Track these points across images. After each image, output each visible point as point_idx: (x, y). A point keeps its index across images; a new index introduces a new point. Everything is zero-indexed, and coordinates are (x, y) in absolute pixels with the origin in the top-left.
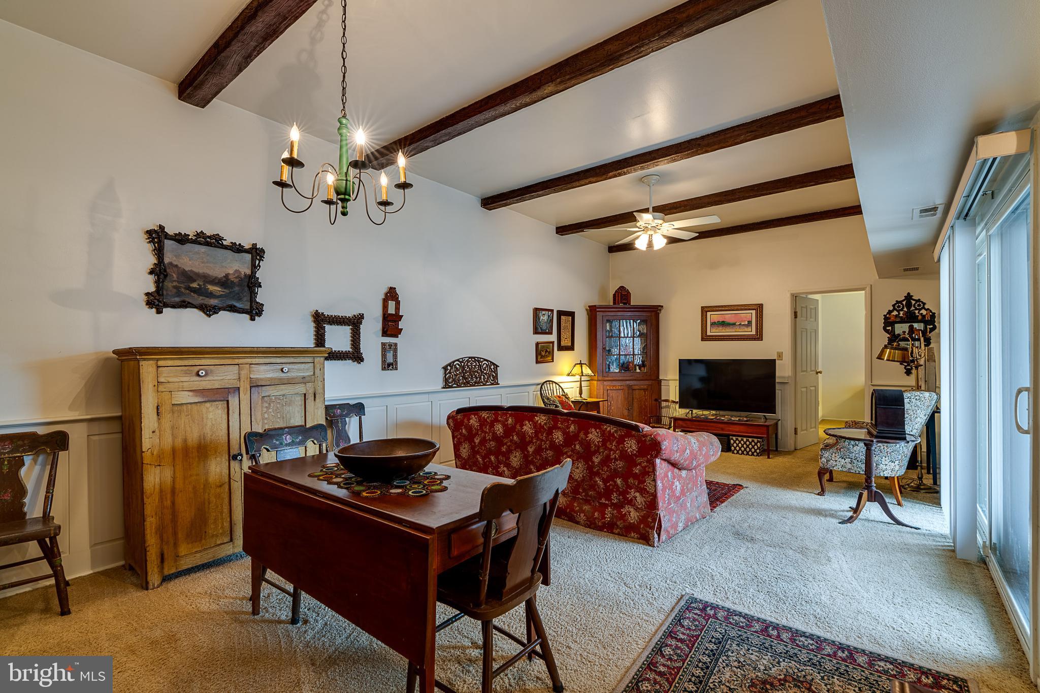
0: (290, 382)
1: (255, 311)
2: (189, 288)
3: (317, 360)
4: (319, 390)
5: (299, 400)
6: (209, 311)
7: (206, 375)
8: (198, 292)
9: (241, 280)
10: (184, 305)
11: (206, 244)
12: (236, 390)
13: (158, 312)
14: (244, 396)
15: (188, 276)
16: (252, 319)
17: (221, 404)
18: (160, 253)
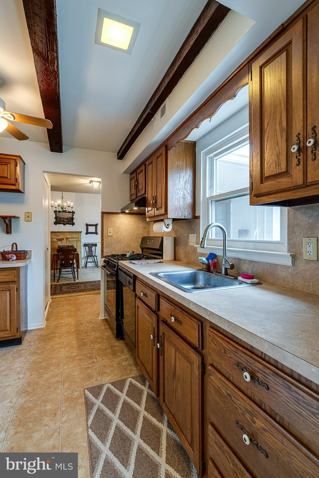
0: (74, 238)
1: (73, 224)
2: (61, 220)
3: (79, 234)
4: (80, 240)
5: (76, 242)
6: (64, 224)
7: (58, 236)
8: (63, 221)
9: (70, 218)
10: (60, 224)
11: (64, 212)
12: (64, 239)
13: (56, 225)
14: (65, 240)
15: (61, 218)
16: (73, 226)
17: (61, 241)
18: (56, 215)
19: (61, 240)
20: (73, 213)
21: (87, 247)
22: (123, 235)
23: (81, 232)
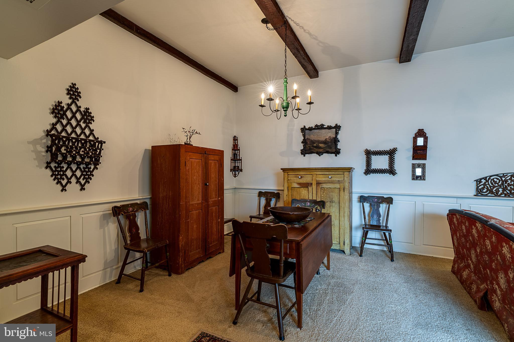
0: (332, 182)
1: (337, 152)
2: (313, 146)
3: (348, 173)
4: (348, 187)
5: (337, 191)
6: (320, 154)
7: (301, 178)
8: (316, 147)
9: (332, 140)
10: (312, 153)
11: (318, 129)
12: (312, 184)
13: (304, 156)
14: (314, 186)
15: (313, 142)
16: (336, 156)
17: (306, 189)
18: (304, 135)
19: (306, 185)
20: (337, 128)
21: (368, 205)
23: (350, 170)
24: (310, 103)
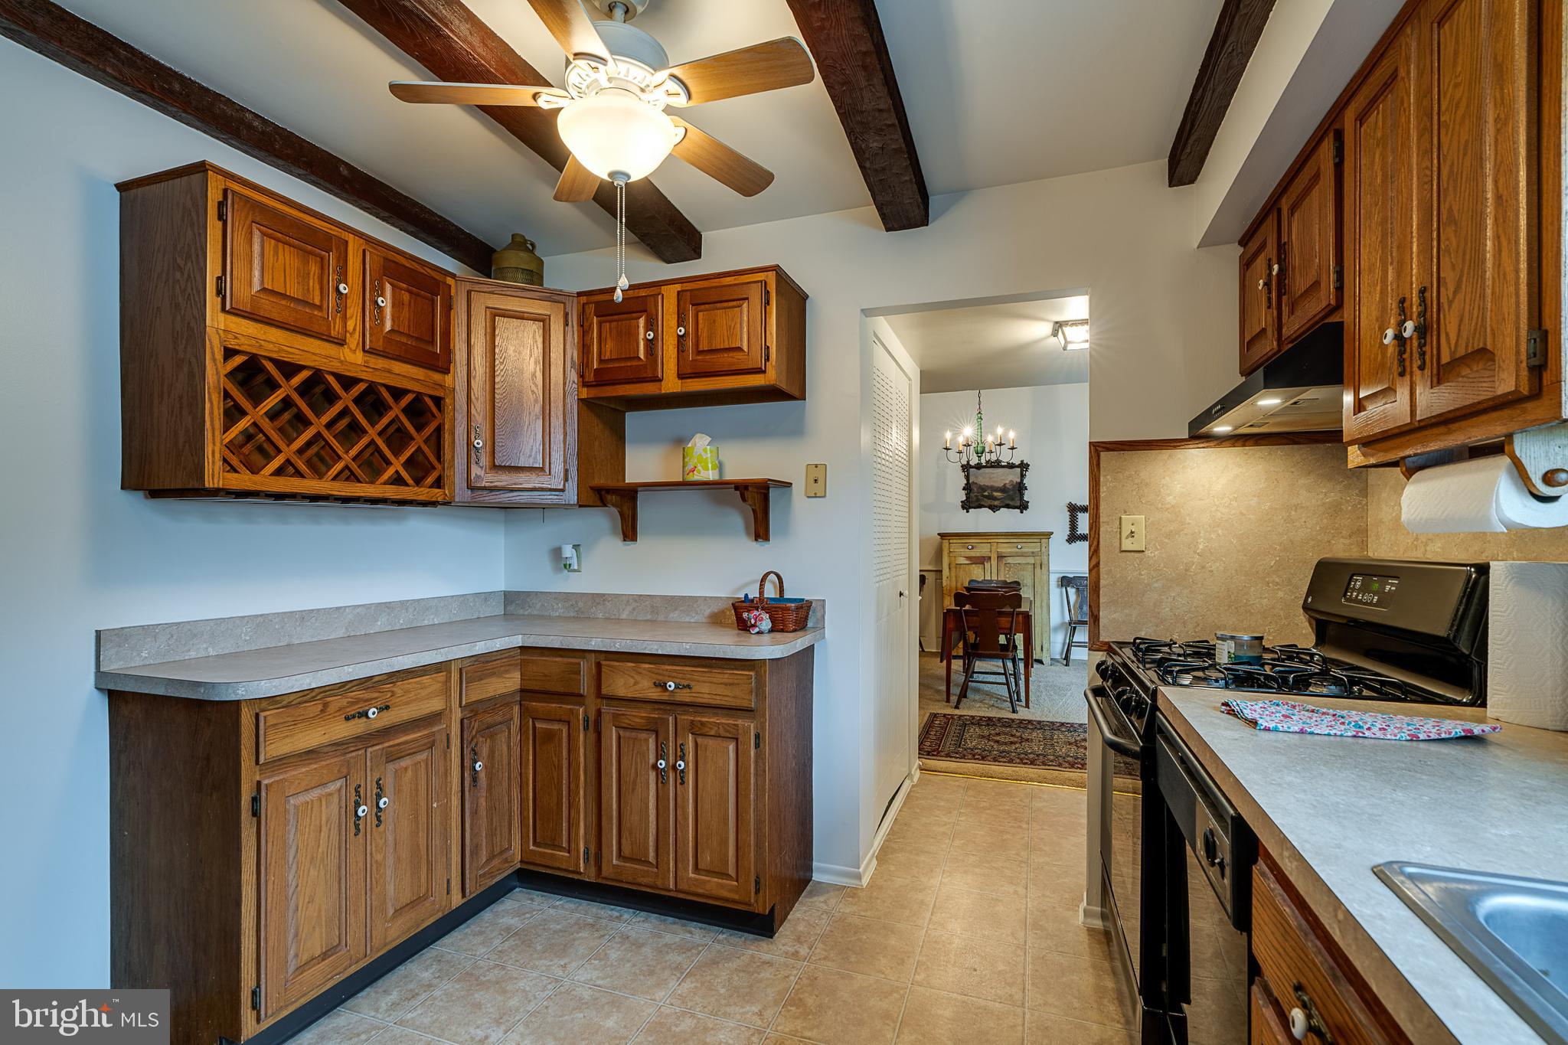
0: (1022, 555)
1: (1023, 507)
2: (983, 496)
3: (1043, 540)
4: (1045, 562)
5: (1030, 568)
6: (994, 508)
7: (973, 548)
8: (988, 497)
9: (1014, 486)
10: (980, 506)
11: (992, 467)
12: (990, 558)
13: (968, 512)
14: (994, 562)
15: (983, 489)
16: (1022, 512)
17: (981, 566)
18: (967, 477)
19: (981, 561)
20: (1024, 466)
21: (1074, 590)
22: (1201, 547)
23: (1049, 535)
24: (1013, 448)
